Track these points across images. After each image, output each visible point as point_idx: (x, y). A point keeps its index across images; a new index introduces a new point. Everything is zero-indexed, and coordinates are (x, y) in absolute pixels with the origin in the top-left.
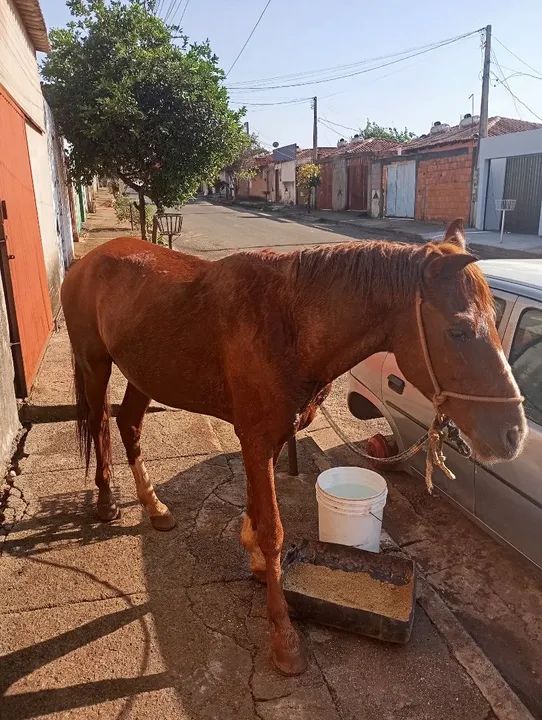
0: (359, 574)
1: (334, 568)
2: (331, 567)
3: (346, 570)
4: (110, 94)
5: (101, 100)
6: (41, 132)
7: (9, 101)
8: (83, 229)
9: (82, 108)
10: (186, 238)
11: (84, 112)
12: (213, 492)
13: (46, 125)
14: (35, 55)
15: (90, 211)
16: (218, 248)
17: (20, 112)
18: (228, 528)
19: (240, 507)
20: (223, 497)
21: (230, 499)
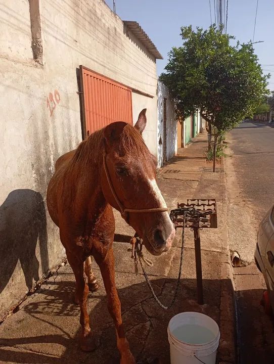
4: (192, 75)
5: (187, 79)
6: (152, 97)
7: (114, 83)
8: (190, 141)
9: (178, 83)
10: (242, 146)
11: (179, 85)
12: (141, 302)
13: (157, 93)
14: (155, 62)
15: (200, 132)
16: (257, 152)
17: (127, 88)
18: (132, 330)
19: (149, 317)
20: (144, 307)
21: (147, 309)
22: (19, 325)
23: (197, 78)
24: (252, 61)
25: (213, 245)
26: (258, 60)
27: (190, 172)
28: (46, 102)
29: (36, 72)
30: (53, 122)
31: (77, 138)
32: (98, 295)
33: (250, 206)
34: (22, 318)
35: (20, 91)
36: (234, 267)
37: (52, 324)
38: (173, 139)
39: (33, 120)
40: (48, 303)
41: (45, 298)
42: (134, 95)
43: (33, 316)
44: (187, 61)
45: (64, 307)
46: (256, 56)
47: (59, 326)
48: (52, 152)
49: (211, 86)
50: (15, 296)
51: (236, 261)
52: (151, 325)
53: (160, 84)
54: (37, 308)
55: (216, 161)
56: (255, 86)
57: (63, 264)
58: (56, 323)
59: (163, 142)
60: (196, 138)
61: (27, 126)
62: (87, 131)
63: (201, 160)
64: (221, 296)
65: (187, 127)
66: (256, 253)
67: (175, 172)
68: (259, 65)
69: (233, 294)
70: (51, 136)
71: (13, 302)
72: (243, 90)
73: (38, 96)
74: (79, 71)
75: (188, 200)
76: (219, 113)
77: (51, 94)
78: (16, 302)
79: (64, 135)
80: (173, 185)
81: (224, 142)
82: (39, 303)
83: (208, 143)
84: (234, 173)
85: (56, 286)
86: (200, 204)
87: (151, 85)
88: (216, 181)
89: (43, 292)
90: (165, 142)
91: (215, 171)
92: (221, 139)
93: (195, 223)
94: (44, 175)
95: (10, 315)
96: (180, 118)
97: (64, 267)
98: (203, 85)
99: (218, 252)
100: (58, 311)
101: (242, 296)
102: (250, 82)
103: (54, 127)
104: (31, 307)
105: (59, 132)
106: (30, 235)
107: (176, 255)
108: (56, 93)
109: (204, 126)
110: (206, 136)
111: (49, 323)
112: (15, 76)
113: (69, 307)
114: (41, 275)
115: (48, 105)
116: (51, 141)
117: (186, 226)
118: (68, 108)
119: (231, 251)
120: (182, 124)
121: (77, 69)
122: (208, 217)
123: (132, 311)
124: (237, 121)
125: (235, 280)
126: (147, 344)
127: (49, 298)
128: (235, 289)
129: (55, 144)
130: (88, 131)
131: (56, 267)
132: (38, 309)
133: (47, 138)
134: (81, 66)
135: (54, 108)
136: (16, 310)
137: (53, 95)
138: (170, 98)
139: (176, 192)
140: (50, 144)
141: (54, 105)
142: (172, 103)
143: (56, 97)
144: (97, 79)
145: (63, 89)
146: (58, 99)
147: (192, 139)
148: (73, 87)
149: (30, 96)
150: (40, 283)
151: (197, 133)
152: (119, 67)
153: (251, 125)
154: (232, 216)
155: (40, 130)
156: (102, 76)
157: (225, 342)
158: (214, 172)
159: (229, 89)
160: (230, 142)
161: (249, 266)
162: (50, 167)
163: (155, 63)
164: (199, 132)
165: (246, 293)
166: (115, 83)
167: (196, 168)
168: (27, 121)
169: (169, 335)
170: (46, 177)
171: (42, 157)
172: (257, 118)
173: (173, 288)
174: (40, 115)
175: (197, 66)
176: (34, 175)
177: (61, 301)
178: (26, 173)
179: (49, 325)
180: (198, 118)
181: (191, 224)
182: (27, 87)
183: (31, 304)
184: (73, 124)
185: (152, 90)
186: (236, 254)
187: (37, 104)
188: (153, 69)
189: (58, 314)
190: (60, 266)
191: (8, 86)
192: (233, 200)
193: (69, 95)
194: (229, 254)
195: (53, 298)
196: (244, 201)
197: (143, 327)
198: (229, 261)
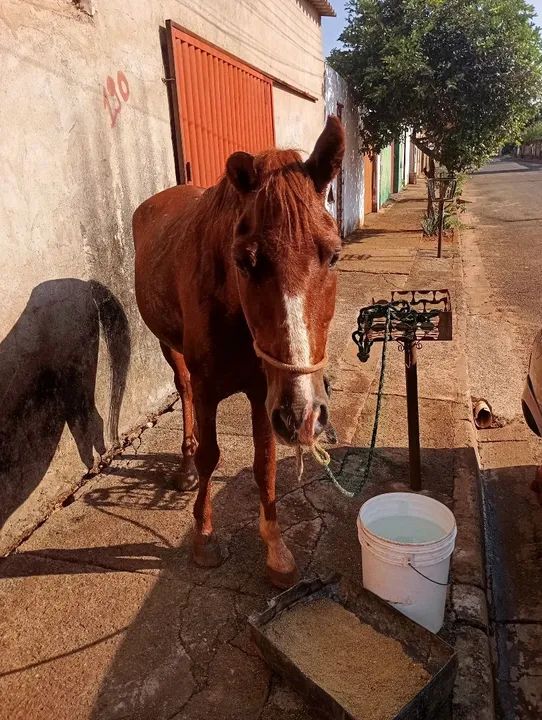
0: (391, 640)
1: (364, 621)
2: (361, 618)
3: (377, 628)
4: (396, 52)
5: (387, 59)
6: (313, 100)
7: (236, 65)
8: (390, 200)
9: (368, 70)
10: (497, 209)
11: (368, 74)
12: (302, 487)
13: (324, 91)
14: (319, 21)
15: (410, 182)
16: (527, 217)
17: (262, 77)
18: (287, 532)
19: (319, 511)
20: (309, 494)
21: (315, 499)
22: (76, 526)
23: (407, 57)
24: (523, 19)
25: (438, 388)
26: (535, 15)
27: (390, 259)
28: (102, 98)
29: (78, 30)
30: (118, 140)
31: (166, 177)
32: (220, 475)
33: (511, 320)
34: (81, 514)
35: (49, 70)
36: (478, 428)
37: (137, 524)
38: (357, 191)
39: (78, 133)
40: (128, 489)
41: (122, 481)
42: (277, 92)
43: (102, 511)
44: (387, 21)
45: (159, 496)
46: (532, 8)
47: (152, 528)
48: (118, 203)
49: (436, 75)
50: (65, 478)
51: (484, 418)
52: (323, 525)
53: (330, 71)
54: (109, 496)
55: (442, 238)
56: (528, 74)
57: (150, 425)
58: (145, 521)
59: (335, 198)
60: (401, 195)
61: (66, 144)
62: (185, 163)
63: (414, 236)
64: (454, 477)
65: (384, 169)
66: (525, 393)
67: (360, 258)
68: (538, 29)
69: (477, 476)
70: (116, 171)
71: (62, 488)
72: (503, 83)
73: (84, 83)
74: (166, 33)
75: (393, 293)
76: (451, 135)
77: (110, 81)
78: (68, 487)
79: (140, 169)
80: (357, 283)
81: (459, 201)
82: (111, 488)
83: (426, 204)
84: (480, 260)
85: (141, 462)
86: (417, 300)
87: (312, 74)
88: (445, 274)
89: (115, 471)
90: (340, 198)
91: (442, 254)
92: (452, 193)
93: (407, 331)
94: (105, 250)
95: (58, 510)
96: (370, 147)
97: (154, 430)
98: (419, 72)
99: (449, 401)
100: (147, 502)
101: (496, 478)
102: (517, 65)
103: (121, 152)
104: (96, 495)
105: (131, 161)
106: (85, 366)
107: (366, 406)
108: (121, 77)
109: (417, 168)
110: (421, 189)
111: (132, 522)
112: (37, 38)
113: (167, 495)
114: (108, 444)
115: (106, 102)
116: (116, 181)
117: (391, 339)
118: (145, 112)
119: (474, 399)
120: (373, 159)
121: (161, 28)
122: (435, 320)
123: (285, 501)
124: (488, 153)
125: (482, 452)
126: (316, 554)
127: (129, 480)
128: (480, 467)
129: (125, 186)
130: (188, 163)
131: (137, 429)
132: (109, 500)
133: (107, 174)
134: (168, 22)
135: (118, 111)
136: (68, 501)
137: (116, 81)
138: (350, 106)
139: (364, 296)
140: (114, 186)
141: (117, 104)
142: (354, 116)
143: (121, 88)
144: (202, 51)
145: (134, 69)
146: (125, 91)
147: (394, 196)
148: (154, 68)
149: (70, 81)
150: (109, 457)
151: (403, 183)
152: (245, 29)
153: (516, 165)
154: (477, 337)
155: (93, 155)
156: (212, 46)
157: (463, 553)
158: (439, 256)
159: (474, 81)
160: (473, 199)
161: (508, 427)
162: (115, 233)
163: (320, 24)
164: (407, 181)
165: (502, 472)
166: (238, 65)
167: (403, 251)
168: (66, 135)
169: (359, 530)
170: (109, 253)
171: (100, 211)
172: (527, 152)
173: (362, 464)
174: (90, 124)
175: (407, 31)
176: (86, 248)
177: (152, 485)
178: (70, 242)
179: (132, 526)
180: (406, 147)
181: (400, 334)
182: (63, 61)
183: (96, 491)
184: (157, 147)
185: (312, 86)
186: (483, 405)
187: (84, 98)
188: (315, 37)
189: (148, 507)
190: (144, 428)
191: (25, 59)
192: (478, 310)
193: (147, 84)
194: (470, 404)
195: (136, 480)
196: (500, 311)
197: (309, 528)
198: (471, 417)
